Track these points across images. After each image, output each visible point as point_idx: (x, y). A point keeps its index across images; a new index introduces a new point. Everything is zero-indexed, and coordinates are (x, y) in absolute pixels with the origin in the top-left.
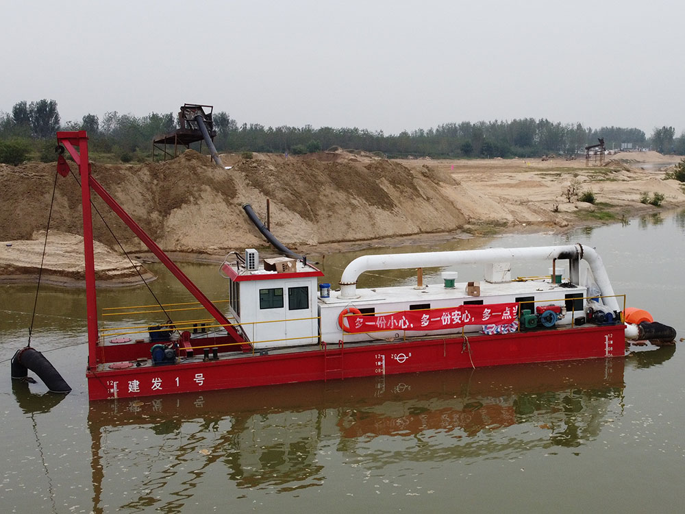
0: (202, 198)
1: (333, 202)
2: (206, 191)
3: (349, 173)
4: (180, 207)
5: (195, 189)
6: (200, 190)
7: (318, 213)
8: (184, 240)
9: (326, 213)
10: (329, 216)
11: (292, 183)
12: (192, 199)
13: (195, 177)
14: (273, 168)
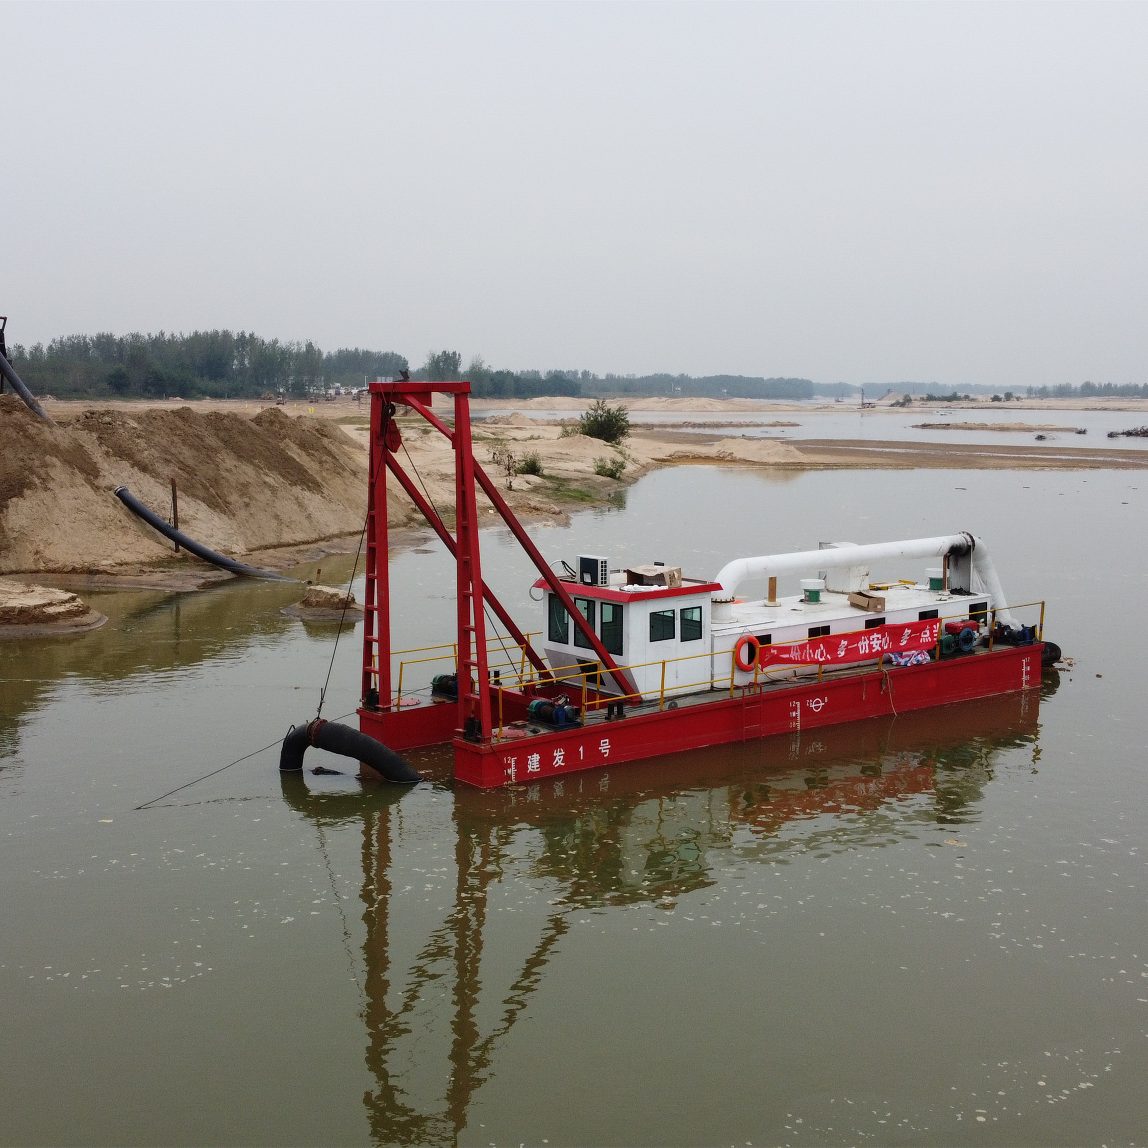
0: (53, 479)
1: (241, 480)
2: (54, 466)
3: (243, 431)
4: (20, 495)
5: (37, 463)
6: (45, 465)
7: (228, 499)
8: (47, 551)
9: (240, 501)
10: (247, 505)
11: (173, 450)
12: (37, 481)
13: (29, 442)
14: (135, 425)
